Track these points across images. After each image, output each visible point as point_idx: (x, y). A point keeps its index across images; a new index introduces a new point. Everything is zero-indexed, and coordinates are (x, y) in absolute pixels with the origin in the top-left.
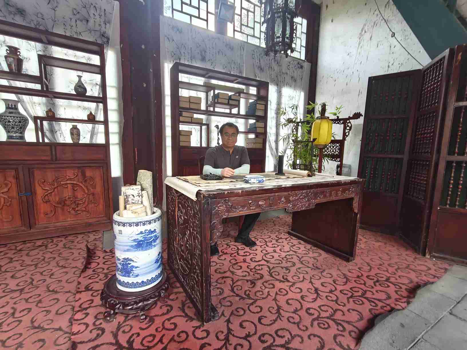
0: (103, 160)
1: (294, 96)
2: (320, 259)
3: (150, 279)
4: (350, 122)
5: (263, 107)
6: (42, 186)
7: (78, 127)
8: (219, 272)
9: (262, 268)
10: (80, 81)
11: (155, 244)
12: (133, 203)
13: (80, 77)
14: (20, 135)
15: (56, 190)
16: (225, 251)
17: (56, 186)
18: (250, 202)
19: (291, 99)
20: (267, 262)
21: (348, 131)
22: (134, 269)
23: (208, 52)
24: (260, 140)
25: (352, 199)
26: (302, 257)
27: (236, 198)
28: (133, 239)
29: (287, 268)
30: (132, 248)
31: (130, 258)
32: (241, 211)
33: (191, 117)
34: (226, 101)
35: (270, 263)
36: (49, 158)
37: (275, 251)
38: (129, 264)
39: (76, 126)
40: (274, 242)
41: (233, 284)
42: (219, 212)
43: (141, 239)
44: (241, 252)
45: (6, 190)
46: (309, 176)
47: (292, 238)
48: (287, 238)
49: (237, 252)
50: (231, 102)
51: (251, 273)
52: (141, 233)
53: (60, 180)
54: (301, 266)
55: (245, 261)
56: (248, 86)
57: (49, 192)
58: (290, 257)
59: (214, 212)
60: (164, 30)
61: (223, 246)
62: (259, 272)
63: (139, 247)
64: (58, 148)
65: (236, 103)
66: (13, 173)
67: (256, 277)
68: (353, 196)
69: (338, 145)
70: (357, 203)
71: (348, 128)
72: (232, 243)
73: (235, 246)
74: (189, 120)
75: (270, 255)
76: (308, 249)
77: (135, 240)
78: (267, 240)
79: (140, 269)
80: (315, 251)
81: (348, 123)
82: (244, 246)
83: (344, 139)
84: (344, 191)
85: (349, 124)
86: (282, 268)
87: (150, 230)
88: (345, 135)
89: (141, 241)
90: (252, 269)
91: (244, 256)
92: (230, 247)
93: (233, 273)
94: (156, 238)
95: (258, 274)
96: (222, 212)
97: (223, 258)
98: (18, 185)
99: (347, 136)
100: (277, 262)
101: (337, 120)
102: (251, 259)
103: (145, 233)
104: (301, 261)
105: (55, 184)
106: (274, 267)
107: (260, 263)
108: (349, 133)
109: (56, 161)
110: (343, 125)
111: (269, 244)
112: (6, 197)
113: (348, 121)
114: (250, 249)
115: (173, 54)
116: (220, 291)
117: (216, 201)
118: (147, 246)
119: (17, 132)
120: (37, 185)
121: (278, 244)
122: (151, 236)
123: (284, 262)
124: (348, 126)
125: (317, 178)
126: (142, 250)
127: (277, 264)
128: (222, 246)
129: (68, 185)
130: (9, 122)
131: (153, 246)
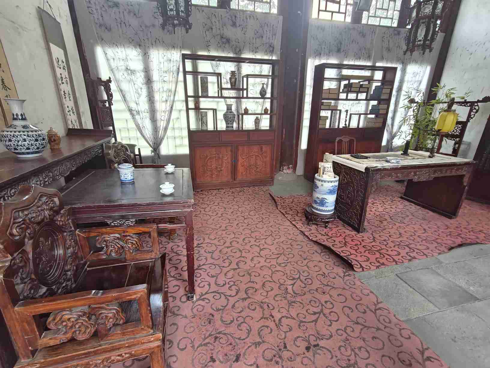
1: (419, 72)
2: (428, 215)
3: (331, 209)
4: (478, 105)
5: (388, 91)
6: (242, 156)
9: (384, 216)
10: (263, 87)
11: (335, 193)
12: (328, 171)
13: (263, 84)
14: (231, 125)
17: (248, 156)
18: (393, 174)
19: (414, 76)
20: (388, 213)
21: (474, 113)
23: (343, 43)
24: (381, 120)
25: (463, 176)
26: (414, 213)
27: (386, 171)
29: (403, 217)
31: (325, 198)
33: (329, 106)
34: (358, 89)
35: (390, 214)
36: (246, 139)
37: (392, 208)
38: (324, 201)
39: (258, 117)
47: (404, 201)
48: (400, 201)
50: (361, 90)
52: (332, 186)
53: (250, 153)
54: (413, 217)
58: (404, 212)
60: (312, 32)
65: (366, 90)
66: (230, 148)
68: (464, 173)
69: (460, 126)
70: (467, 179)
71: (474, 111)
75: (388, 209)
76: (418, 209)
77: (329, 190)
78: (383, 201)
79: (329, 204)
80: (423, 210)
81: (476, 106)
83: (468, 120)
84: (457, 170)
85: (477, 108)
86: (399, 217)
87: (335, 185)
88: (469, 117)
94: (336, 190)
95: (382, 218)
98: (232, 155)
99: (472, 118)
100: (395, 213)
101: (464, 103)
106: (393, 216)
107: (382, 213)
108: (474, 116)
110: (469, 108)
111: (386, 203)
113: (476, 104)
115: (316, 51)
118: (332, 193)
120: (239, 155)
121: (393, 204)
123: (399, 214)
124: (475, 109)
125: (437, 159)
129: (254, 156)
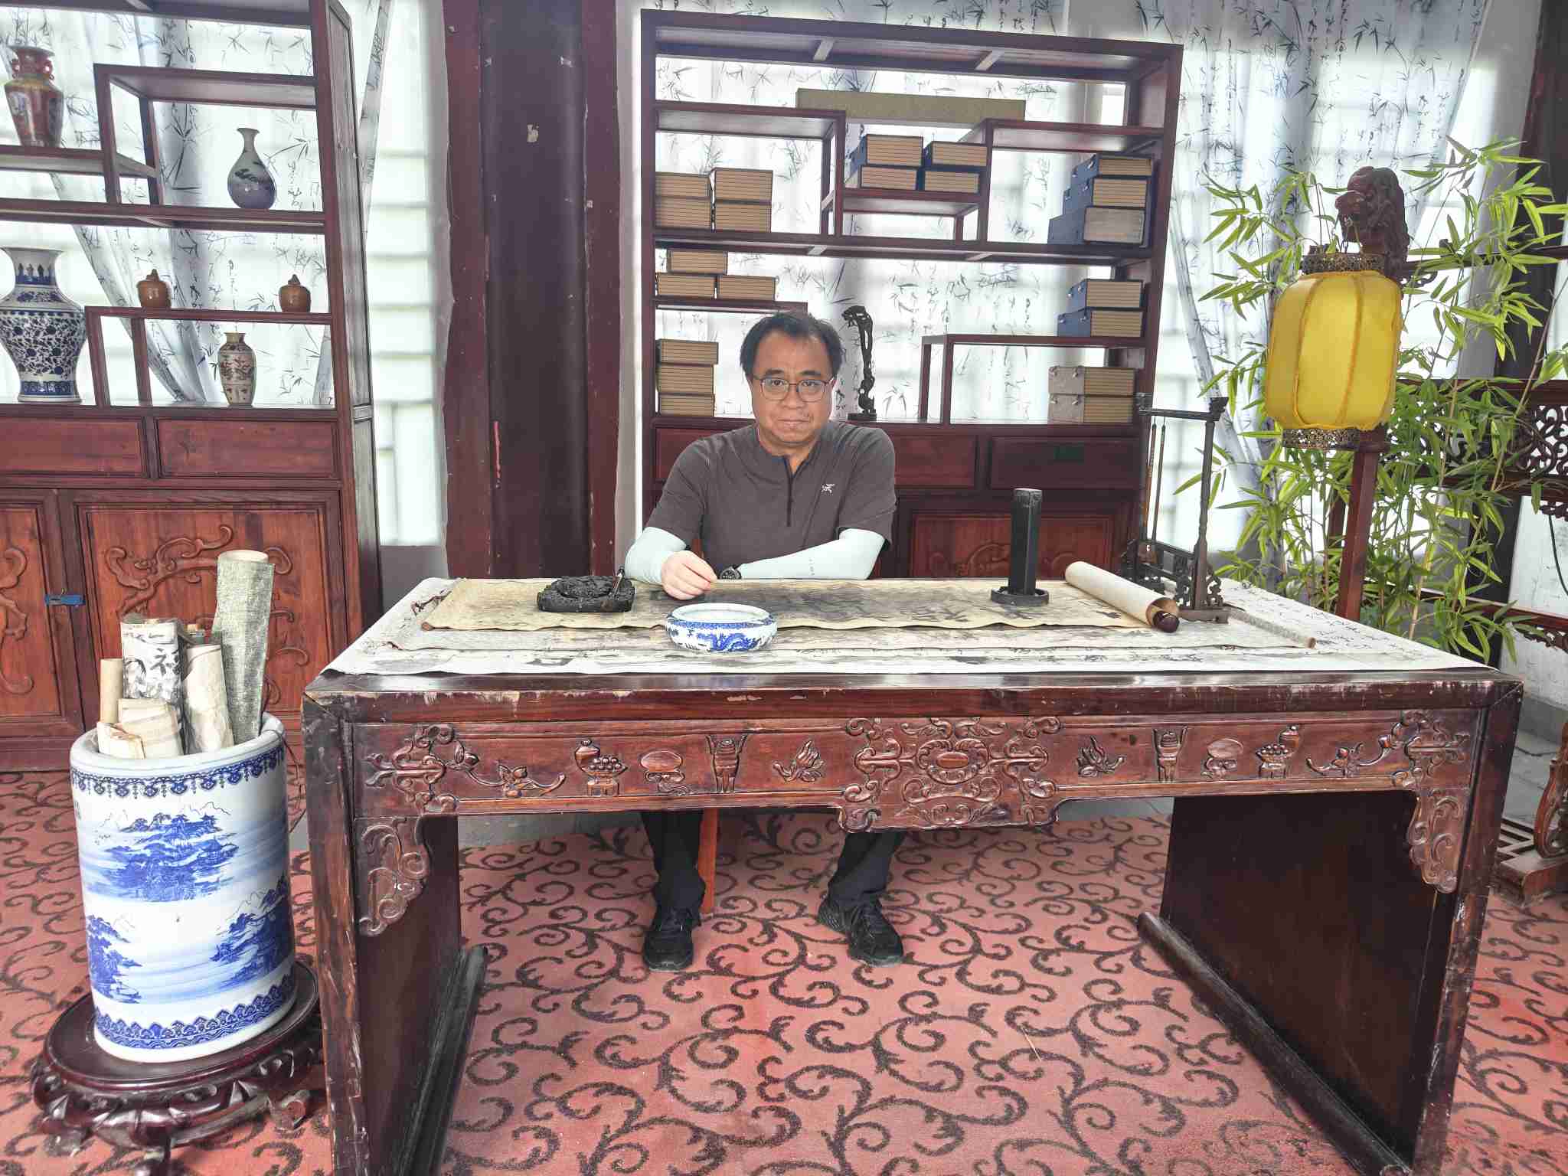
0: (326, 477)
1: (1413, 101)
2: (1204, 1121)
3: (188, 1020)
5: (1137, 194)
6: (119, 572)
7: (247, 340)
8: (614, 1056)
9: (825, 1090)
10: (249, 150)
11: (212, 878)
12: (142, 695)
13: (249, 134)
14: (57, 378)
15: (162, 589)
16: (729, 957)
17: (161, 575)
18: (582, 750)
20: (884, 1059)
22: (121, 969)
26: (1105, 1082)
27: (495, 726)
28: (112, 844)
29: (953, 1128)
30: (109, 883)
31: (106, 919)
32: (531, 792)
33: (716, 277)
34: (908, 181)
35: (893, 1073)
36: (136, 467)
37: (975, 1014)
38: (107, 944)
39: (241, 337)
40: (1020, 960)
41: (625, 1129)
42: (404, 783)
43: (140, 849)
44: (797, 984)
45: (10, 580)
46: (1162, 622)
47: (1137, 960)
48: (1111, 954)
49: (781, 976)
50: (934, 181)
51: (752, 1101)
52: (140, 825)
53: (174, 551)
54: (1052, 1130)
55: (775, 1032)
56: (1087, 83)
57: (141, 595)
58: (1031, 1067)
59: (370, 781)
61: (744, 926)
62: (793, 1104)
63: (134, 883)
64: (165, 425)
65: (968, 184)
66: (30, 520)
67: (753, 1129)
68: (1404, 780)
72: (797, 926)
73: (798, 938)
74: (706, 289)
75: (931, 1027)
76: (1181, 1048)
77: (117, 852)
78: (988, 942)
79: (143, 974)
80: (1214, 1066)
82: (840, 952)
86: (931, 1113)
87: (181, 818)
89: (141, 858)
90: (776, 1081)
91: (798, 1002)
92: (773, 937)
93: (667, 1073)
94: (216, 855)
95: (781, 1113)
96: (418, 787)
97: (688, 989)
98: (46, 563)
100: (933, 1076)
102: (814, 1029)
103: (158, 828)
104: (1074, 1103)
105: (160, 566)
106: (885, 1103)
107: (842, 1061)
109: (161, 476)
111: (981, 970)
112: (11, 604)
114: (857, 975)
116: (537, 1151)
117: (379, 730)
118: (166, 884)
119: (45, 370)
120: (102, 570)
121: (1032, 975)
122: (184, 843)
123: (972, 1082)
126: (147, 896)
127: (924, 1087)
128: (737, 926)
129: (203, 573)
130: (18, 331)
131: (198, 890)
